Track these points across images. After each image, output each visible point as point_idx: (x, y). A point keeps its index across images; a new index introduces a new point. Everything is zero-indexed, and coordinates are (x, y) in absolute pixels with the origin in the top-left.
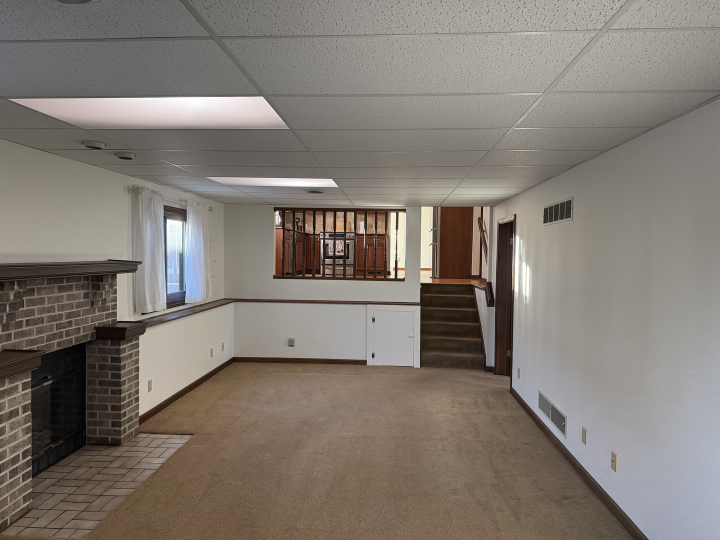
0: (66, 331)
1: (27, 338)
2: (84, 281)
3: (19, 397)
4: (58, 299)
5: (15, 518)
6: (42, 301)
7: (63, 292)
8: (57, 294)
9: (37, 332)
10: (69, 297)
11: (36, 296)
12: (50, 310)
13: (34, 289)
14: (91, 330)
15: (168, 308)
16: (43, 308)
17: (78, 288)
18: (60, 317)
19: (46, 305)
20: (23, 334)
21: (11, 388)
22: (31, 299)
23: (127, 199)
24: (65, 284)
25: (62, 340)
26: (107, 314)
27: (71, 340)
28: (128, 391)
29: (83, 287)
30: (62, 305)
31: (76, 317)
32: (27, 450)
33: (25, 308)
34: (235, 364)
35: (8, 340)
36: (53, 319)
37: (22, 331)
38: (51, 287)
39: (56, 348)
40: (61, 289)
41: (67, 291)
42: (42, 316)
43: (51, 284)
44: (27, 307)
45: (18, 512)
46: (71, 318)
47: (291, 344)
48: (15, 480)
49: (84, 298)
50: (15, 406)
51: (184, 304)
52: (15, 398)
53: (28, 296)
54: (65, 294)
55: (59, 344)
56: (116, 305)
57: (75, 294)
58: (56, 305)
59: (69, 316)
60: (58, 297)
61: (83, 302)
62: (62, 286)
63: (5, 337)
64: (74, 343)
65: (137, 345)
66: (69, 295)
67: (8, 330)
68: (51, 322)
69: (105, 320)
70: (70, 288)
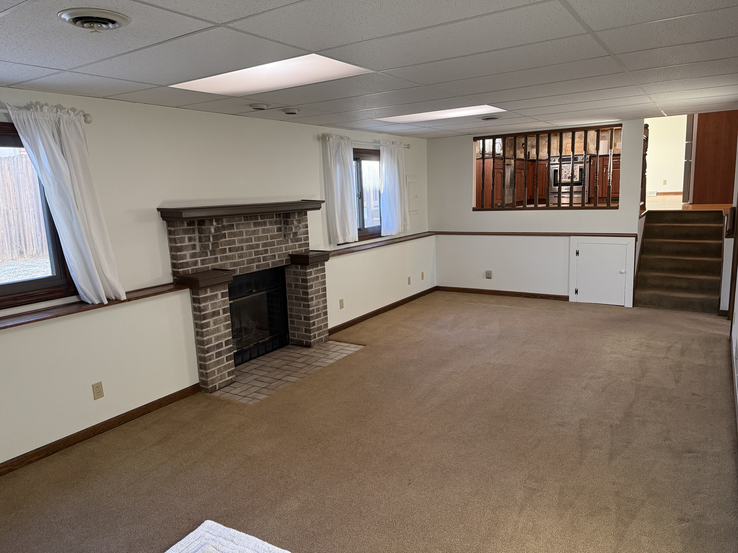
0: (263, 257)
1: (230, 261)
2: (276, 218)
3: (219, 302)
4: (254, 232)
5: (222, 386)
6: (241, 234)
7: (258, 227)
8: (253, 228)
9: (238, 257)
10: (264, 231)
11: (235, 230)
12: (247, 240)
13: (233, 225)
14: (285, 257)
15: (360, 240)
16: (242, 239)
17: (271, 223)
18: (258, 246)
19: (245, 237)
20: (227, 258)
21: (212, 295)
22: (232, 232)
23: (317, 146)
24: (260, 220)
25: (260, 263)
26: (300, 244)
27: (268, 264)
28: (316, 306)
29: (276, 223)
30: (258, 237)
31: (271, 246)
32: (229, 340)
33: (227, 239)
34: (438, 293)
35: (216, 262)
36: (251, 247)
37: (226, 256)
38: (247, 223)
39: (255, 270)
40: (256, 225)
41: (262, 226)
42: (241, 245)
43: (248, 220)
44: (228, 238)
45: (224, 382)
46: (267, 247)
47: (489, 276)
48: (221, 359)
49: (277, 232)
50: (216, 308)
51: (381, 237)
52: (216, 303)
53: (228, 230)
54: (260, 228)
55: (258, 266)
56: (308, 237)
57: (269, 228)
58: (253, 237)
59: (265, 245)
60: (254, 231)
61: (277, 235)
62: (257, 222)
63: (213, 259)
64: (271, 266)
65: (324, 270)
66: (264, 229)
67: (215, 255)
68: (250, 249)
69: (298, 249)
70: (265, 224)
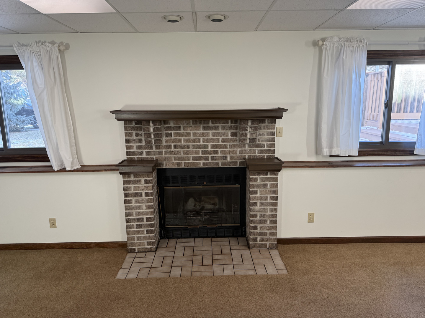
0: (212, 157)
2: (231, 123)
5: (141, 250)
6: (188, 135)
7: (208, 130)
10: (214, 134)
13: (180, 127)
14: (239, 159)
18: (206, 146)
20: (172, 153)
21: (135, 180)
24: (210, 124)
25: (208, 161)
26: (261, 150)
27: (218, 164)
29: (230, 128)
30: (207, 139)
31: (222, 148)
32: (150, 217)
33: (173, 138)
36: (198, 147)
38: (196, 127)
40: (205, 128)
41: (213, 130)
42: (188, 144)
43: (196, 124)
45: (143, 248)
46: (217, 148)
48: (141, 231)
49: (231, 136)
50: (138, 191)
52: (139, 187)
53: (175, 130)
54: (210, 132)
57: (222, 132)
58: (201, 138)
59: (215, 146)
60: (203, 134)
61: (231, 139)
62: (207, 126)
63: (157, 152)
67: (159, 149)
69: (257, 154)
70: (216, 128)
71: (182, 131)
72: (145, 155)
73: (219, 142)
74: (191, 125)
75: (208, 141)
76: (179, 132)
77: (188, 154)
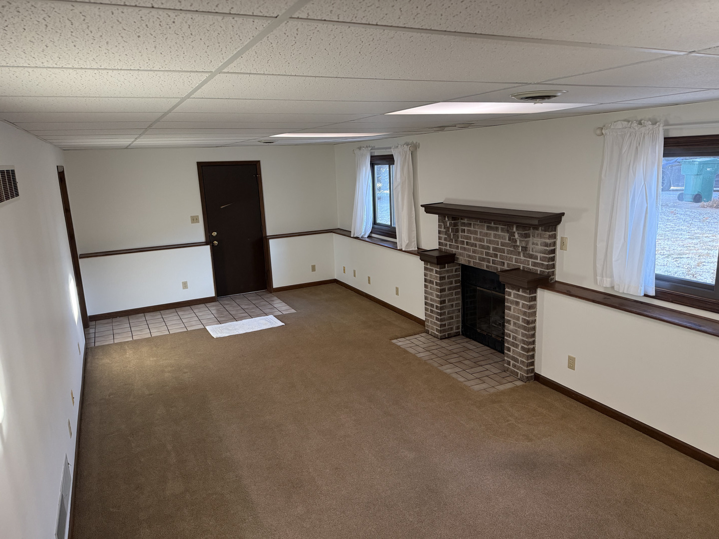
0: (492, 260)
1: (467, 253)
7: (491, 231)
9: (472, 251)
12: (480, 240)
17: (503, 230)
18: (488, 248)
24: (492, 225)
25: (490, 264)
26: (535, 263)
27: (497, 269)
31: (501, 253)
38: (482, 225)
39: (485, 268)
40: (489, 228)
41: (494, 231)
42: (475, 242)
43: (482, 222)
53: (467, 227)
55: (487, 266)
58: (485, 238)
59: (495, 249)
60: (487, 234)
61: (508, 243)
63: (456, 247)
66: (495, 234)
67: (457, 244)
70: (497, 229)
71: (472, 229)
72: (448, 248)
73: (498, 245)
74: (479, 223)
75: (490, 242)
76: (470, 229)
77: (475, 253)
